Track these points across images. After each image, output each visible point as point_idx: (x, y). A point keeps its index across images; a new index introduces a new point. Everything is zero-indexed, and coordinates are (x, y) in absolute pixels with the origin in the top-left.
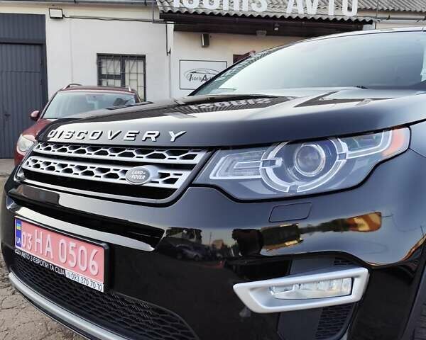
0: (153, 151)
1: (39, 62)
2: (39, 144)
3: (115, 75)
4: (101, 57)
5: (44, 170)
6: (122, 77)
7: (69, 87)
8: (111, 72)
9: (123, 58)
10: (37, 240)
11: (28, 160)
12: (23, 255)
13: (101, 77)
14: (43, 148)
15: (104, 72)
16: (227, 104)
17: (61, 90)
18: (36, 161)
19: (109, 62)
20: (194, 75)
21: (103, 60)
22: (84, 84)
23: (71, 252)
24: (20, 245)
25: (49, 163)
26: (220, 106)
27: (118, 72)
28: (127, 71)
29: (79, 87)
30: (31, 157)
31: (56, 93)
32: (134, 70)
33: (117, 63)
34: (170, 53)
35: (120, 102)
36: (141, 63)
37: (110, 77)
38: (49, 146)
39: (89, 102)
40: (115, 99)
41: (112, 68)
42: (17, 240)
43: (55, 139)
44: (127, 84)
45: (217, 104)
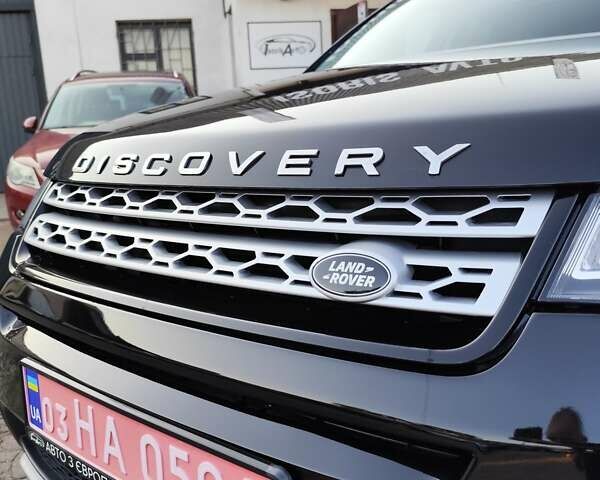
0: (371, 202)
1: (27, 39)
2: (55, 187)
3: (147, 54)
4: (123, 26)
5: (74, 249)
6: (157, 56)
7: (78, 75)
8: (141, 49)
9: (156, 26)
10: (80, 423)
11: (36, 224)
12: (51, 450)
13: (125, 58)
14: (66, 197)
15: (129, 50)
16: (332, 88)
17: (67, 81)
18: (54, 228)
19: (135, 33)
20: (271, 46)
21: (126, 32)
22: (101, 70)
23: (176, 470)
24: (40, 426)
25: (86, 234)
26: (323, 93)
27: (151, 49)
28: (164, 45)
29: (93, 75)
30: (40, 217)
31: (60, 87)
32: (175, 45)
33: (148, 34)
34: (230, 12)
35: (161, 96)
36: (185, 33)
37: (139, 57)
38: (79, 191)
39: (113, 98)
40: (152, 91)
41: (141, 42)
42: (33, 413)
43: (93, 177)
44: (166, 66)
45: (318, 90)
